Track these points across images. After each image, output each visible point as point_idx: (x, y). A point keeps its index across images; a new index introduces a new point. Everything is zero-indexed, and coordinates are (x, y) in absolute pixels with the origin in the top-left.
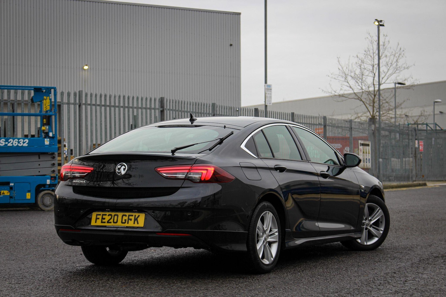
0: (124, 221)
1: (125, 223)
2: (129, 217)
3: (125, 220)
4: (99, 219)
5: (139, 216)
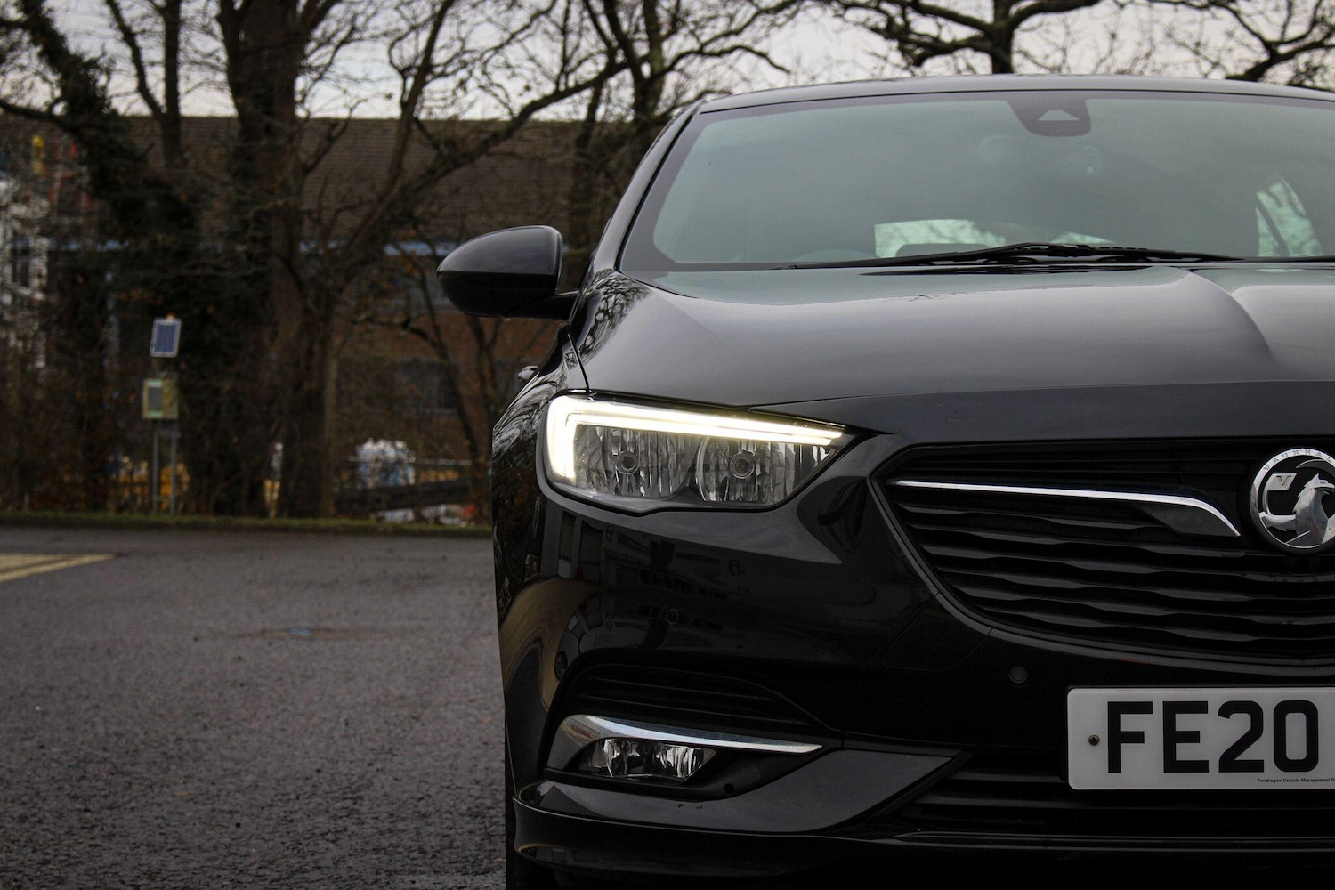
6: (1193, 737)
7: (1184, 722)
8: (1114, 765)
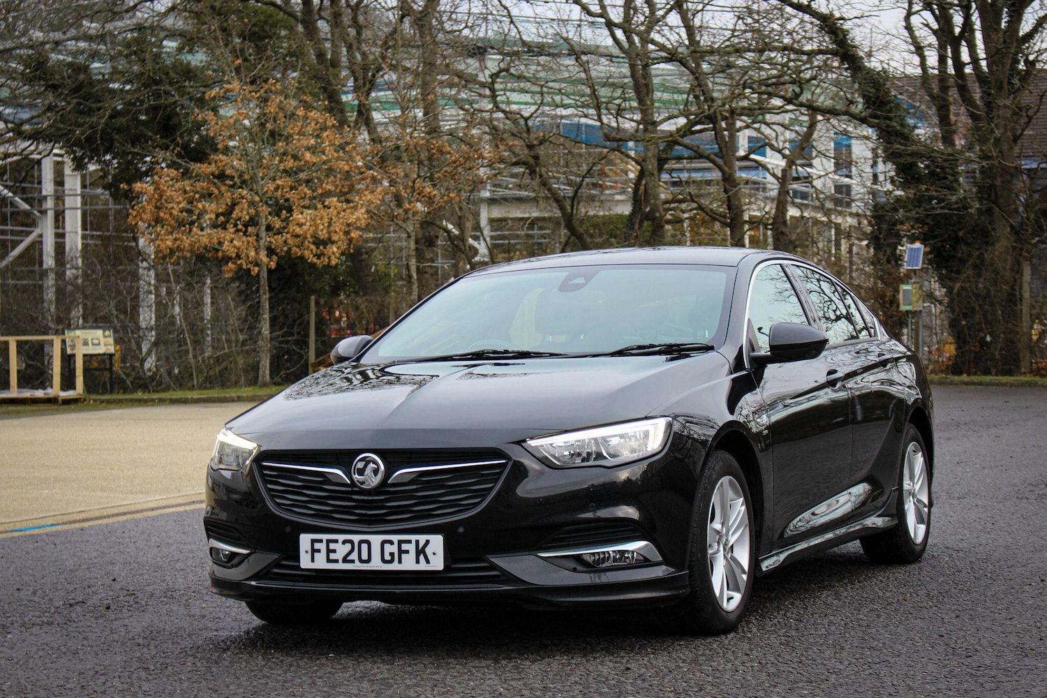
6: (334, 551)
7: (332, 546)
8: (313, 560)
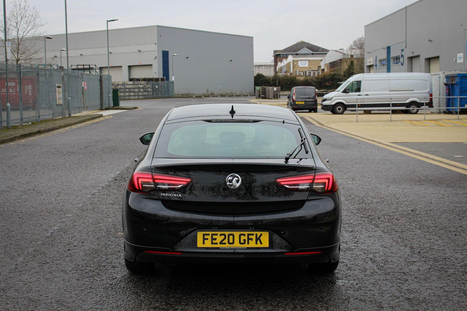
0: (242, 241)
1: (244, 243)
2: (248, 237)
3: (244, 240)
4: (207, 239)
5: (261, 235)
